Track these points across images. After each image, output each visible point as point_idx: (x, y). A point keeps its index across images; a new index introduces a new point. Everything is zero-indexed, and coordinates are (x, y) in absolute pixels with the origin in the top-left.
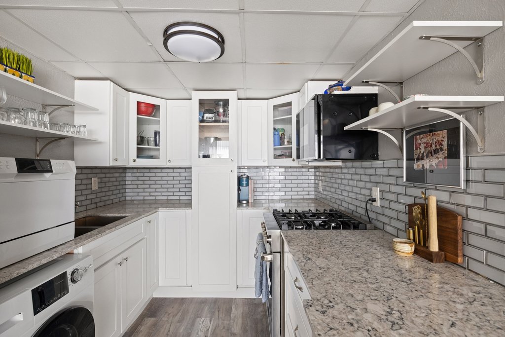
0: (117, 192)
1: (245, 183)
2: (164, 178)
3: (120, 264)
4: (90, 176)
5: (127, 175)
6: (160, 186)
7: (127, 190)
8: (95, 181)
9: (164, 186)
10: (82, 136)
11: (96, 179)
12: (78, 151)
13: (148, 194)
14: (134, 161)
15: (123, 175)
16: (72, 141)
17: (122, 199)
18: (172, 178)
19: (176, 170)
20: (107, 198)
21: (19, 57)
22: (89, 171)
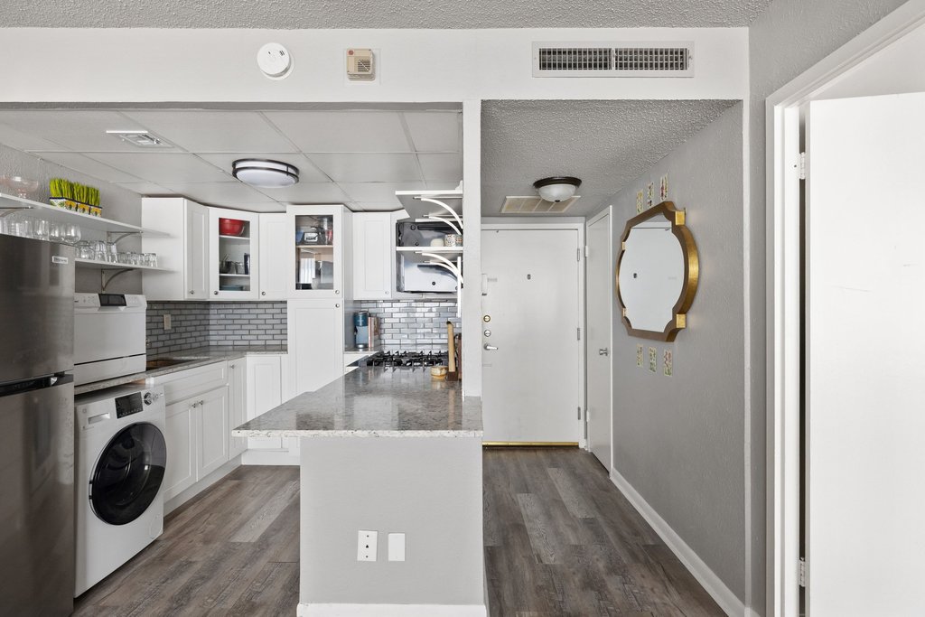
0: (197, 334)
1: (361, 321)
2: (260, 316)
3: (195, 406)
4: (161, 312)
5: (211, 312)
6: (255, 327)
7: (211, 333)
8: (167, 319)
9: (260, 327)
10: (152, 266)
11: (169, 316)
12: (147, 282)
13: (239, 338)
14: (216, 294)
15: (205, 312)
16: (139, 273)
17: (204, 344)
18: (271, 316)
19: (275, 306)
20: (183, 341)
21: (88, 188)
22: (161, 307)
